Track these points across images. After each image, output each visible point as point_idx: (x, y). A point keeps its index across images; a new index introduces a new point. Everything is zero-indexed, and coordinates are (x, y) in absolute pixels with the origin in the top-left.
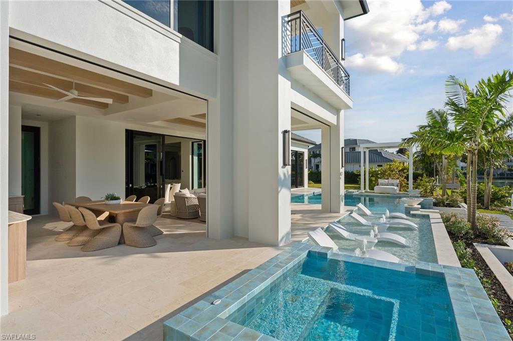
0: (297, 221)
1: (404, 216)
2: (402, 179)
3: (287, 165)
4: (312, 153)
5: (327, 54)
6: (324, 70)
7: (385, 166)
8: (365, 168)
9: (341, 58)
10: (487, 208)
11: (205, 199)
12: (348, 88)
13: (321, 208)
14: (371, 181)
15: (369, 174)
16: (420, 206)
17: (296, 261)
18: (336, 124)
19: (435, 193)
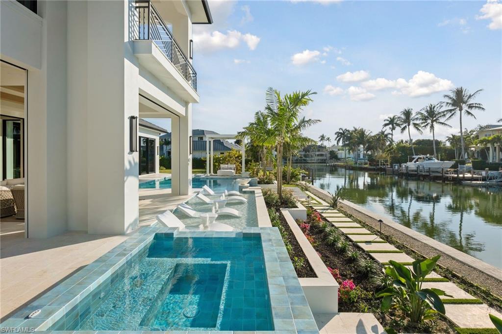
0: (146, 206)
1: (238, 193)
2: (238, 164)
3: (134, 151)
4: (164, 141)
5: (176, 50)
6: (173, 64)
7: (226, 154)
8: (210, 155)
9: (189, 57)
10: (288, 184)
11: (24, 191)
12: (195, 84)
13: (171, 192)
14: (214, 166)
15: (213, 160)
16: (249, 185)
17: (142, 245)
18: (185, 115)
19: (259, 174)
